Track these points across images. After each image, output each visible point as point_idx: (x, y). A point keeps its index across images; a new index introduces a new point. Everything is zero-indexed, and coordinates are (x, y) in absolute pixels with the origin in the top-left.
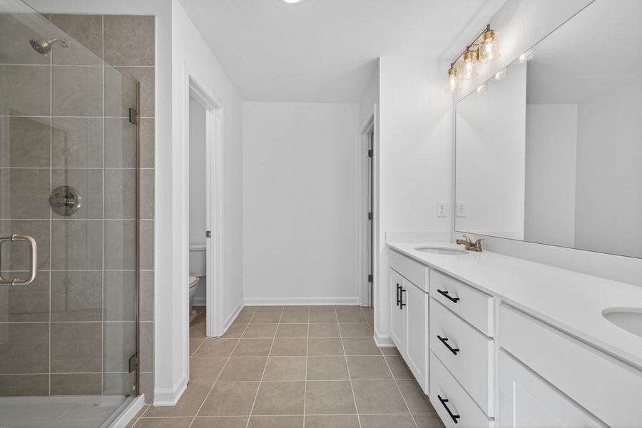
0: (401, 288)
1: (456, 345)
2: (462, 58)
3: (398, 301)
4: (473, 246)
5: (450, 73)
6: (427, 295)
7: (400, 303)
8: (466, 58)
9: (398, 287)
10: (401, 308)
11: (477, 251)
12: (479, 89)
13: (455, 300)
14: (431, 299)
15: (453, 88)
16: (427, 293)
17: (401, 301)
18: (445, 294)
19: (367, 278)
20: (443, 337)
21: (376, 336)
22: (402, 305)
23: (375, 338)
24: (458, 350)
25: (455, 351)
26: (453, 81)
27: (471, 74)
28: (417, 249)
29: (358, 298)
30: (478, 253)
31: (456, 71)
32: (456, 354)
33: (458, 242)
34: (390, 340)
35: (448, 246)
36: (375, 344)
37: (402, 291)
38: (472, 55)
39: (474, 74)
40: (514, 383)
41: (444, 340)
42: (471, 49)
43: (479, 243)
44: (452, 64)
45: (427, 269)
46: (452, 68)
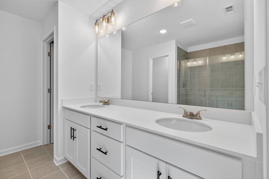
0: (73, 129)
1: (106, 150)
2: (101, 19)
3: (71, 136)
4: (106, 103)
5: (96, 24)
6: (90, 130)
7: (73, 137)
8: (103, 20)
9: (71, 129)
10: (73, 140)
11: (108, 105)
12: (107, 36)
13: (106, 129)
14: (91, 131)
15: (97, 32)
16: (89, 129)
17: (73, 136)
18: (100, 127)
19: (47, 127)
20: (99, 148)
21: (56, 160)
22: (74, 138)
23: (54, 161)
24: (107, 152)
25: (105, 153)
26: (97, 28)
27: (105, 28)
28: (81, 107)
29: (40, 141)
30: (108, 106)
31: (98, 24)
32: (106, 154)
33: (100, 102)
34: (65, 159)
35: (94, 104)
36: (55, 165)
37: (74, 130)
38: (105, 20)
39: (107, 28)
40: (132, 158)
41: (99, 150)
42: (105, 17)
43: (109, 102)
44: (97, 21)
45: (89, 117)
46: (96, 22)
